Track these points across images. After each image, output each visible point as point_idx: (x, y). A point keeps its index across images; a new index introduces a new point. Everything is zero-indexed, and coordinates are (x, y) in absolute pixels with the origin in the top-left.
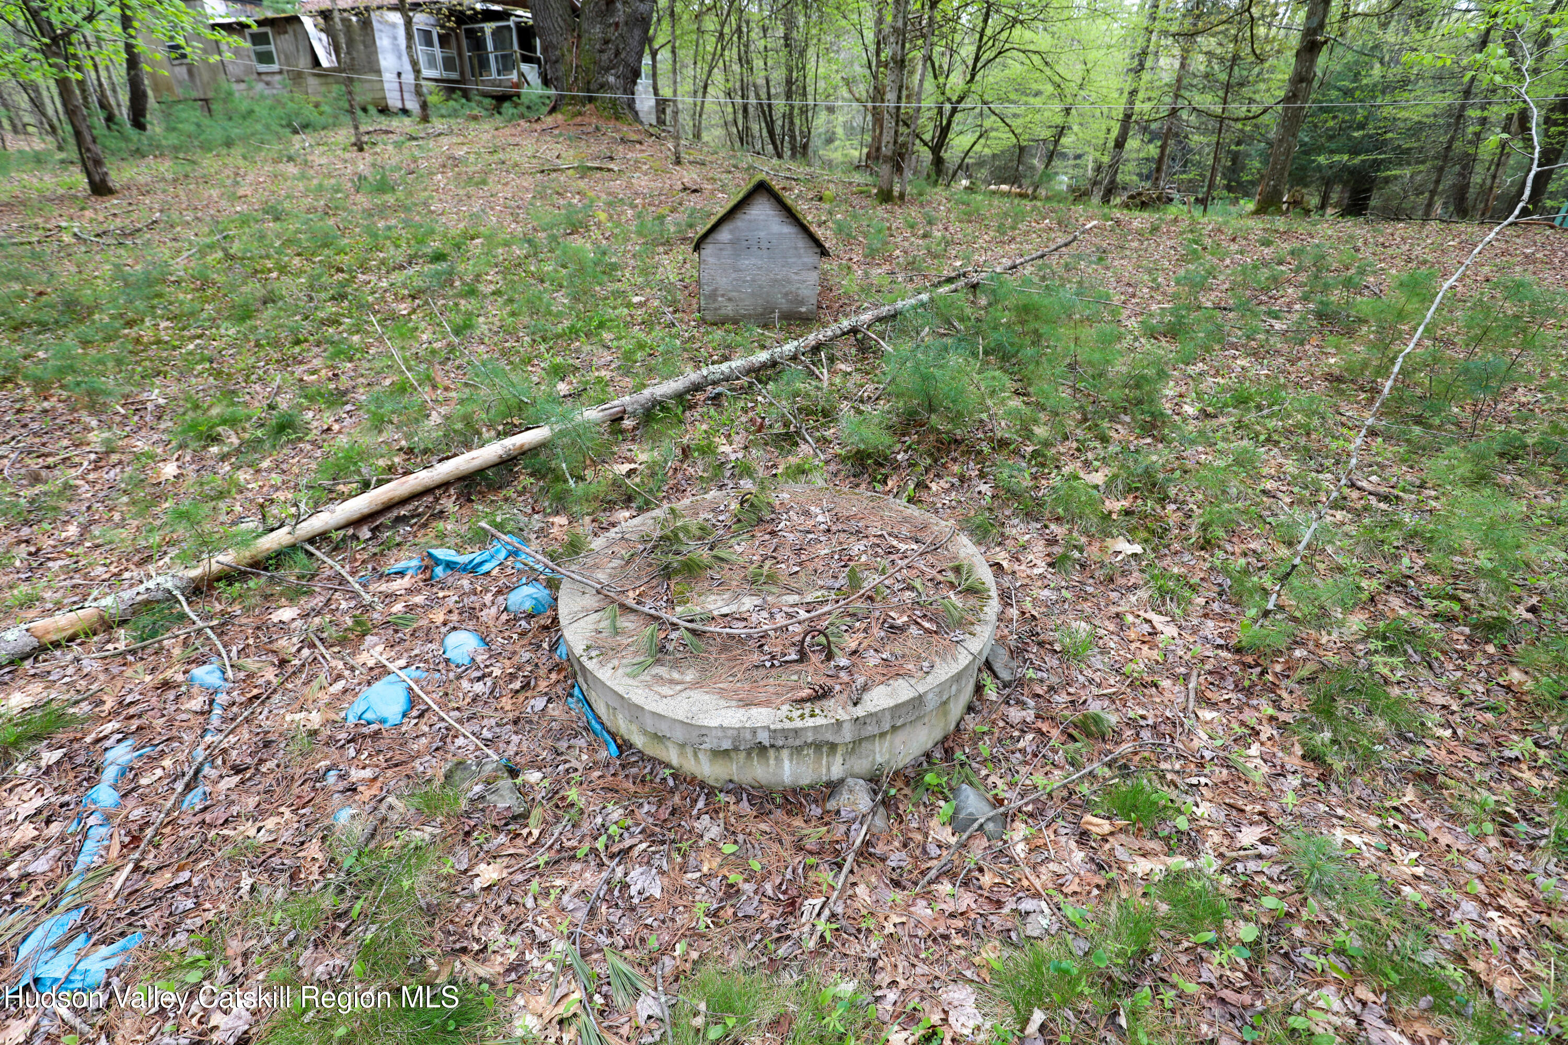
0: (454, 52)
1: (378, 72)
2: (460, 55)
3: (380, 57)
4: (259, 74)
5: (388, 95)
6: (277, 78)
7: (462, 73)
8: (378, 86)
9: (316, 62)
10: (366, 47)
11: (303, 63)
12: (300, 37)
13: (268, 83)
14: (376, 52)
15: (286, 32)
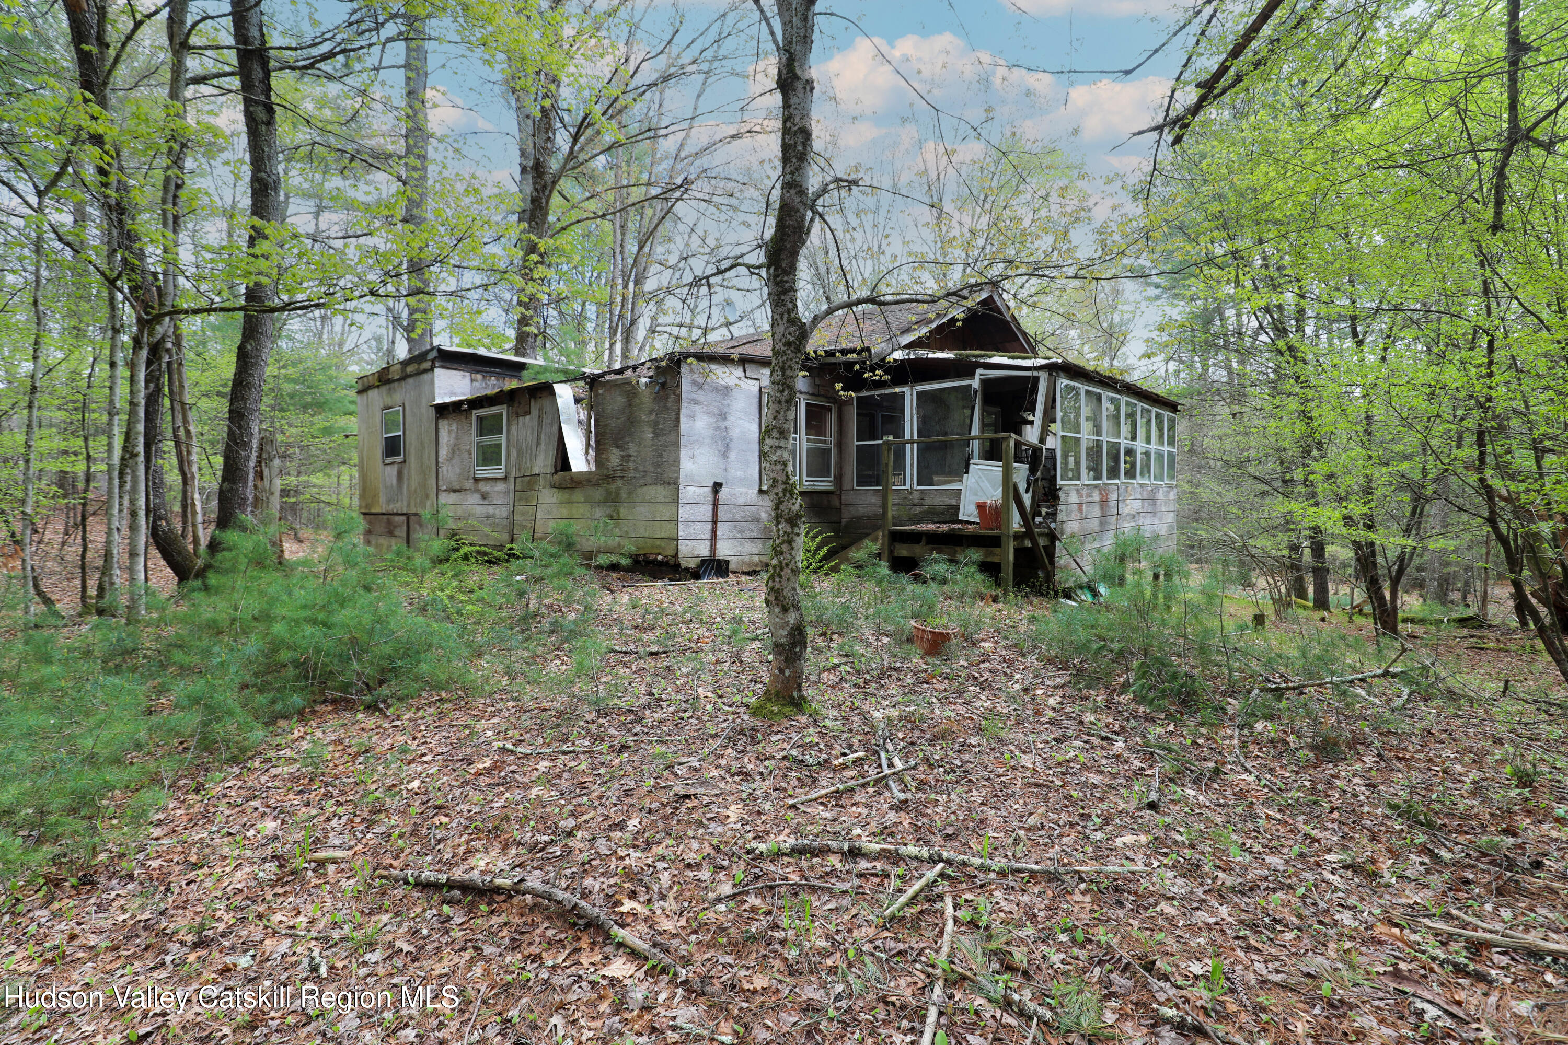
0: (830, 440)
1: (674, 484)
2: (840, 445)
3: (684, 454)
4: (477, 480)
5: (683, 531)
6: (501, 486)
7: (839, 479)
8: (665, 512)
9: (563, 462)
10: (656, 435)
11: (543, 463)
12: (547, 420)
13: (484, 496)
14: (677, 445)
15: (528, 413)
